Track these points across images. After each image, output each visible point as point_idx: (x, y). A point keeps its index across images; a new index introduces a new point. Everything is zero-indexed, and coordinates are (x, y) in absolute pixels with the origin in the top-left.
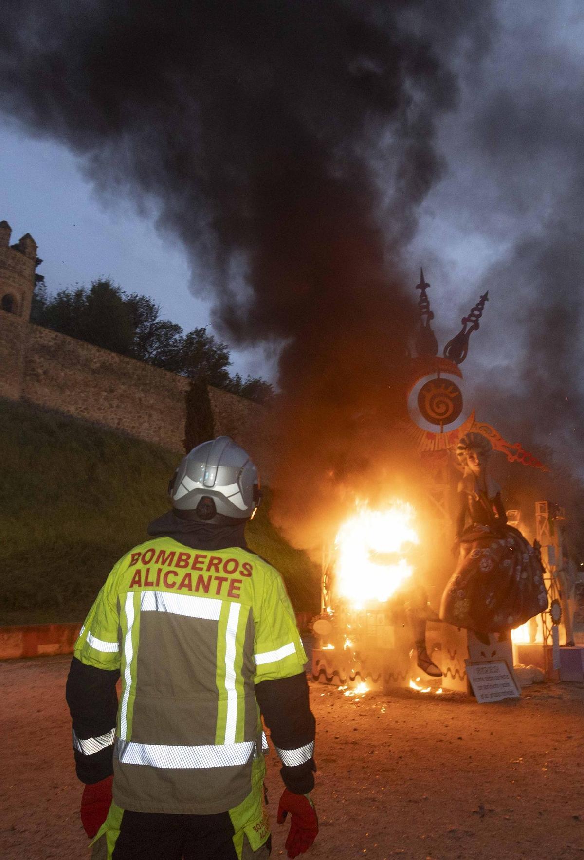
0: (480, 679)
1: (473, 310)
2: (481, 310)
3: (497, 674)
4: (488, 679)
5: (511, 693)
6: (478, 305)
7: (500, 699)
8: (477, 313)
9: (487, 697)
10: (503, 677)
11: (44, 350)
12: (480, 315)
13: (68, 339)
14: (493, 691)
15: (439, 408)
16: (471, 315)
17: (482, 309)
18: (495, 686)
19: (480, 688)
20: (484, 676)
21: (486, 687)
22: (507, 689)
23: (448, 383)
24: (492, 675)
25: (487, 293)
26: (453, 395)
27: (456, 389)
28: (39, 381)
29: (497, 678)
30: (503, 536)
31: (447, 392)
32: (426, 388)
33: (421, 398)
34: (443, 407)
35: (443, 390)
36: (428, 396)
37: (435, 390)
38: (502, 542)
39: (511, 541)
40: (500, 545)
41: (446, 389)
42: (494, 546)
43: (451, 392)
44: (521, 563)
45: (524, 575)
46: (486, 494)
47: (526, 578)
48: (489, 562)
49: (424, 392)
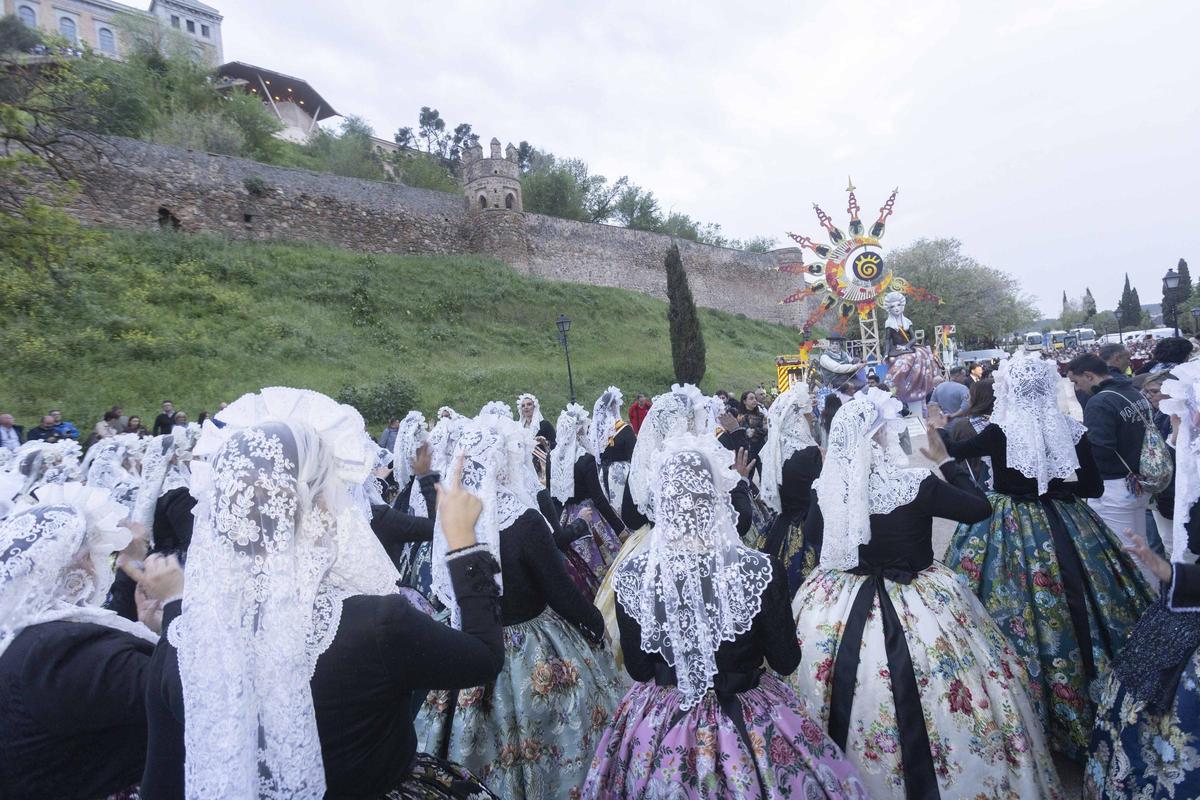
8: (890, 203)
12: (893, 204)
15: (867, 271)
16: (885, 206)
17: (895, 198)
23: (873, 254)
25: (897, 190)
26: (877, 262)
27: (878, 257)
30: (914, 351)
31: (872, 260)
32: (858, 259)
33: (855, 266)
34: (870, 270)
35: (869, 259)
36: (860, 264)
37: (864, 260)
38: (914, 355)
39: (919, 354)
40: (913, 357)
41: (871, 258)
42: (909, 358)
43: (875, 260)
44: (925, 365)
45: (928, 371)
46: (902, 328)
47: (929, 373)
48: (907, 366)
49: (857, 262)
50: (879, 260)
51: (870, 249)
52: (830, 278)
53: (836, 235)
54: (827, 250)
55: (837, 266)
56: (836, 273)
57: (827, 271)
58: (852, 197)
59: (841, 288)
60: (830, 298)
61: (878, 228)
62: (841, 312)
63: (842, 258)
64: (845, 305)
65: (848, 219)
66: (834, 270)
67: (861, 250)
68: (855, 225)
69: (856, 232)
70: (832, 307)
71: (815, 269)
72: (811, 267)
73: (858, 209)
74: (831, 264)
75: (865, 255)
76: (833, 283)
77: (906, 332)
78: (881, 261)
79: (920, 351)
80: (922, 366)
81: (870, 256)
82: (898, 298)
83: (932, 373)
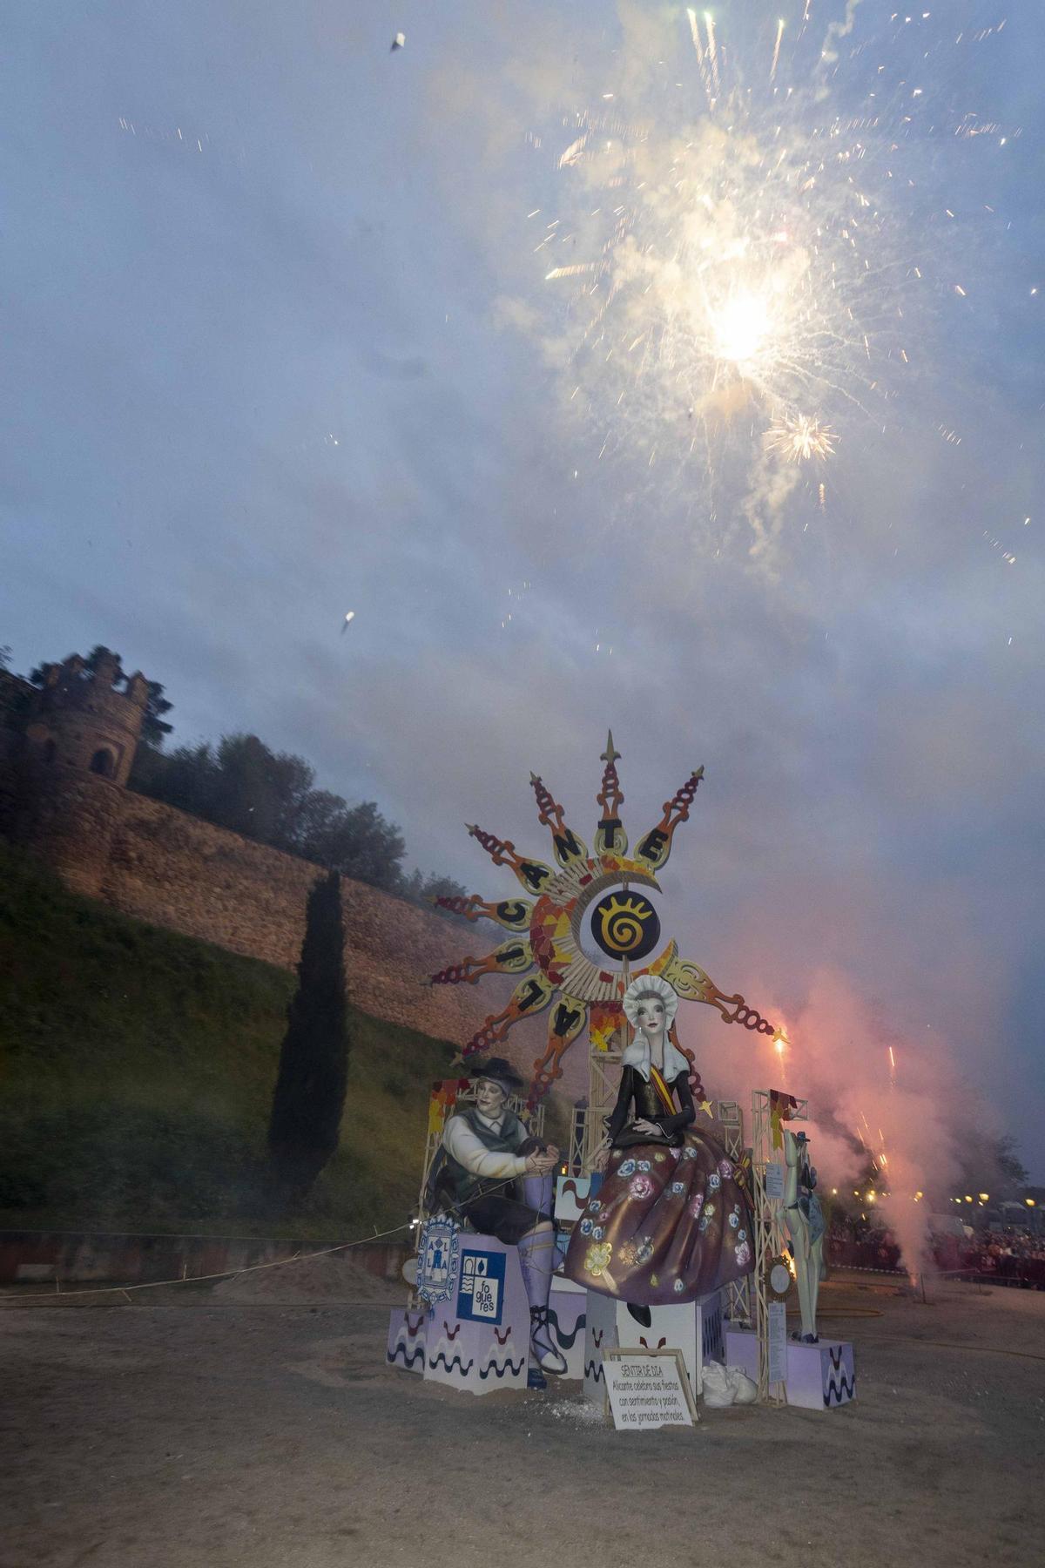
0: (626, 1386)
1: (680, 792)
2: (691, 792)
3: (657, 1380)
4: (640, 1386)
5: (678, 1416)
6: (687, 785)
7: (657, 1426)
8: (686, 796)
9: (633, 1418)
10: (668, 1386)
11: (142, 826)
12: (691, 800)
13: (176, 811)
14: (647, 1409)
15: (621, 933)
16: (676, 800)
17: (694, 790)
18: (649, 1401)
19: (624, 1402)
20: (633, 1380)
21: (634, 1401)
22: (671, 1409)
23: (637, 898)
24: (647, 1380)
25: (702, 769)
26: (643, 917)
27: (648, 906)
28: (129, 869)
29: (657, 1387)
30: (680, 1144)
31: (635, 911)
32: (606, 903)
33: (597, 918)
34: (627, 933)
35: (627, 908)
36: (607, 916)
37: (616, 908)
38: (674, 1153)
39: (691, 1151)
40: (670, 1157)
41: (633, 906)
42: (659, 1157)
43: (641, 911)
44: (705, 1189)
45: (710, 1210)
46: (661, 1072)
47: (713, 1216)
48: (648, 1182)
49: (602, 910)
50: (650, 913)
51: (634, 887)
52: (539, 936)
53: (566, 844)
54: (546, 875)
55: (557, 912)
56: (554, 927)
57: (534, 921)
58: (611, 772)
59: (560, 965)
60: (532, 984)
61: (656, 842)
62: (552, 1024)
63: (569, 895)
64: (562, 1008)
65: (598, 813)
66: (549, 920)
67: (618, 887)
68: (610, 827)
69: (609, 843)
70: (534, 1007)
71: (513, 912)
72: (503, 907)
73: (619, 799)
74: (545, 906)
75: (622, 897)
76: (544, 952)
77: (670, 1087)
78: (654, 917)
79: (696, 1146)
80: (691, 1191)
81: (630, 901)
82: (656, 989)
83: (721, 1218)
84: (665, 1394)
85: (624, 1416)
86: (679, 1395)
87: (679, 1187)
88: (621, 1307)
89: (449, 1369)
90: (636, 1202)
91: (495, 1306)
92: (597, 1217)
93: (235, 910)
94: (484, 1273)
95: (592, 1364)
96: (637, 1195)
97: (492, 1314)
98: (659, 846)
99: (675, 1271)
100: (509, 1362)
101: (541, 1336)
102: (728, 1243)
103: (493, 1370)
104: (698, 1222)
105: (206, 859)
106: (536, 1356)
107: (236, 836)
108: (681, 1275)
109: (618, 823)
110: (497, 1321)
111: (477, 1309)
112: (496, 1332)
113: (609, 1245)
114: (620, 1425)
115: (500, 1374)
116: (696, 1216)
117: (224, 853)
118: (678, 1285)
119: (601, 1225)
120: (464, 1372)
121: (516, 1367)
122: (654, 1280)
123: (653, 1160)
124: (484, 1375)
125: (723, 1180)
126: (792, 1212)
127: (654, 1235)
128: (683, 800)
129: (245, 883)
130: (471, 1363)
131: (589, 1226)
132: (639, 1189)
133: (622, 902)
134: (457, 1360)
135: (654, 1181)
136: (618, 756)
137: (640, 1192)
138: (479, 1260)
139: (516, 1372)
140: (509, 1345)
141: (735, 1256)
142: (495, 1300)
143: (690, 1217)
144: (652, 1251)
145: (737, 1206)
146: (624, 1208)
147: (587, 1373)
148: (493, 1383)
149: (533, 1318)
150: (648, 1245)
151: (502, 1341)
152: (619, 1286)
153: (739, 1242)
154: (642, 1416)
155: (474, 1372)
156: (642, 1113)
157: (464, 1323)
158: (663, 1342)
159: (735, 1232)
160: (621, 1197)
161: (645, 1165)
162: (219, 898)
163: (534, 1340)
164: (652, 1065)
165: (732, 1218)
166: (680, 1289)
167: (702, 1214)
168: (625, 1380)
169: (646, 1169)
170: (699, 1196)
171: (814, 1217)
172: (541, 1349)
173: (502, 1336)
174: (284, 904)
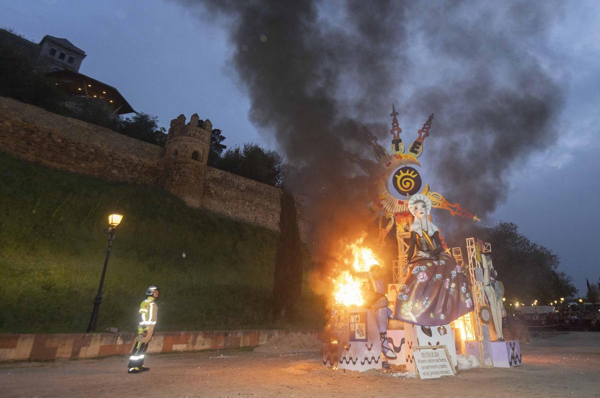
0: (424, 361)
3: (437, 358)
4: (430, 361)
5: (448, 372)
6: (427, 122)
7: (439, 376)
8: (427, 126)
9: (428, 374)
10: (442, 360)
12: (429, 128)
13: (229, 173)
14: (434, 370)
15: (405, 184)
17: (431, 124)
18: (434, 367)
19: (423, 368)
20: (426, 359)
21: (427, 367)
22: (444, 369)
23: (411, 169)
24: (433, 358)
26: (414, 176)
27: (416, 172)
28: (212, 197)
29: (437, 361)
30: (438, 259)
31: (411, 175)
32: (398, 173)
33: (395, 179)
34: (408, 184)
35: (407, 174)
36: (399, 178)
37: (403, 174)
38: (436, 263)
39: (442, 262)
40: (434, 264)
41: (409, 173)
42: (429, 265)
43: (413, 174)
44: (450, 276)
45: (453, 285)
46: (427, 232)
47: (455, 288)
48: (425, 275)
49: (396, 176)
50: (416, 175)
51: (409, 165)
53: (379, 151)
58: (395, 120)
59: (381, 200)
61: (416, 146)
67: (403, 166)
68: (397, 142)
69: (397, 149)
73: (399, 131)
75: (404, 170)
77: (432, 238)
78: (418, 176)
79: (445, 260)
80: (444, 278)
81: (408, 171)
82: (422, 199)
83: (458, 288)
84: (442, 363)
85: (424, 373)
86: (447, 363)
87: (438, 276)
88: (419, 328)
89: (348, 363)
90: (421, 283)
91: (365, 334)
92: (405, 291)
93: (255, 210)
94: (359, 321)
95: (409, 356)
96: (421, 280)
97: (364, 338)
98: (418, 148)
99: (440, 311)
100: (373, 358)
101: (385, 345)
102: (462, 298)
103: (366, 361)
104: (448, 291)
105: (242, 191)
106: (385, 354)
107: (253, 181)
108: (443, 312)
109: (400, 141)
110: (366, 340)
111: (357, 337)
112: (367, 345)
113: (411, 302)
114: (423, 377)
115: (370, 363)
116: (447, 288)
117: (249, 189)
118: (442, 317)
119: (407, 294)
120: (354, 363)
121: (376, 360)
122: (431, 315)
123: (426, 266)
124: (363, 364)
125: (457, 273)
126: (488, 288)
127: (430, 296)
128: (426, 128)
129: (258, 199)
130: (357, 359)
131: (402, 295)
132: (422, 278)
133: (404, 172)
134: (351, 358)
135: (428, 274)
136: (397, 114)
137: (422, 279)
138: (356, 316)
139: (377, 362)
140: (373, 351)
141: (466, 304)
142: (364, 332)
143: (445, 288)
144: (430, 303)
145: (464, 284)
146: (416, 286)
147: (407, 361)
148: (367, 367)
149: (381, 337)
150: (428, 300)
151: (369, 349)
152: (417, 319)
153: (467, 298)
154: (432, 373)
155: (358, 363)
156: (420, 249)
157: (352, 343)
158: (438, 343)
159: (465, 294)
160: (414, 282)
161: (423, 268)
162: (248, 206)
163: (383, 347)
164: (423, 230)
165: (463, 289)
166: (443, 318)
167: (450, 287)
168: (423, 359)
169: (424, 269)
170: (448, 279)
171: (497, 290)
172: (386, 350)
173: (369, 347)
174: (274, 207)
